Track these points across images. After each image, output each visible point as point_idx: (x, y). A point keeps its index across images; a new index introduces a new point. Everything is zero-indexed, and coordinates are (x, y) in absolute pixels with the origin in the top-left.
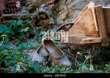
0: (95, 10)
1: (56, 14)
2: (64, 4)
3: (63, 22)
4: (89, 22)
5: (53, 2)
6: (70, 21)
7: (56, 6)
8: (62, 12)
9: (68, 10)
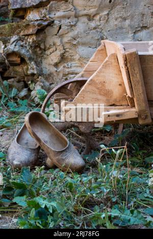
0: (126, 60)
1: (41, 53)
2: (56, 35)
3: (56, 69)
4: (113, 79)
5: (35, 32)
6: (68, 68)
7: (40, 39)
8: (51, 50)
9: (63, 46)
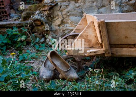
0: (99, 25)
2: (59, 10)
3: (59, 28)
4: (92, 34)
5: (48, 9)
7: (51, 12)
8: (56, 18)
9: (62, 16)
